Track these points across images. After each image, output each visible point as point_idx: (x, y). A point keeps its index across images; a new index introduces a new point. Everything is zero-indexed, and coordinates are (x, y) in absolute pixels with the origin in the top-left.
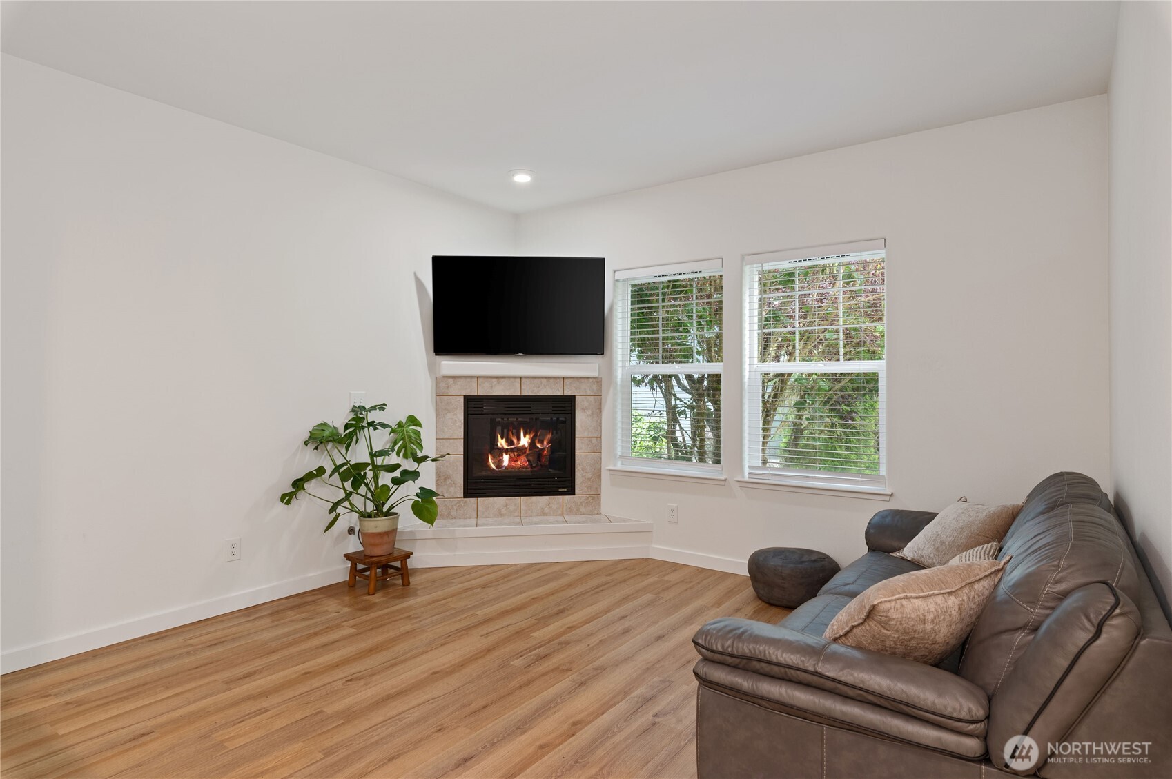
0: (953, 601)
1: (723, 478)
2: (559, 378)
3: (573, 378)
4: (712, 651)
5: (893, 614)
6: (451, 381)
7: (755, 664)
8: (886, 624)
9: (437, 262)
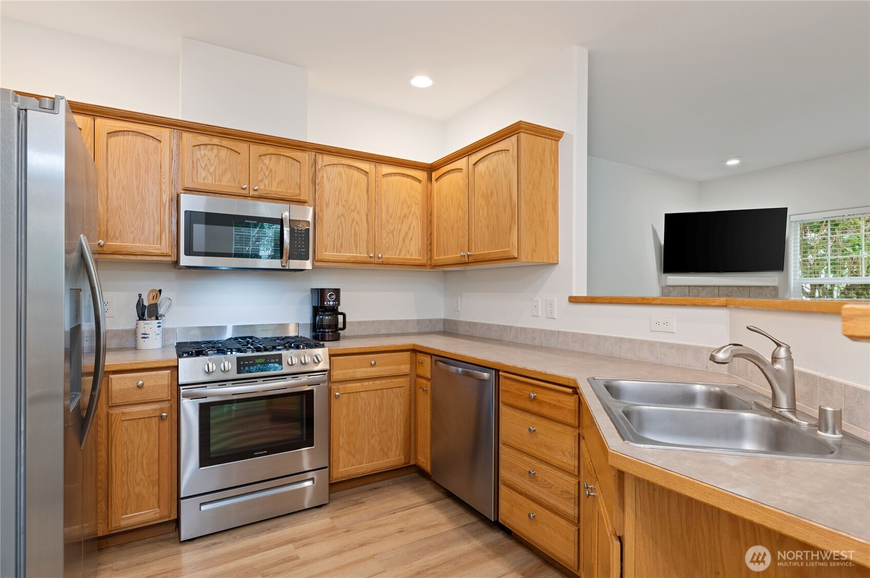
3: (757, 287)
6: (672, 288)
9: (668, 217)
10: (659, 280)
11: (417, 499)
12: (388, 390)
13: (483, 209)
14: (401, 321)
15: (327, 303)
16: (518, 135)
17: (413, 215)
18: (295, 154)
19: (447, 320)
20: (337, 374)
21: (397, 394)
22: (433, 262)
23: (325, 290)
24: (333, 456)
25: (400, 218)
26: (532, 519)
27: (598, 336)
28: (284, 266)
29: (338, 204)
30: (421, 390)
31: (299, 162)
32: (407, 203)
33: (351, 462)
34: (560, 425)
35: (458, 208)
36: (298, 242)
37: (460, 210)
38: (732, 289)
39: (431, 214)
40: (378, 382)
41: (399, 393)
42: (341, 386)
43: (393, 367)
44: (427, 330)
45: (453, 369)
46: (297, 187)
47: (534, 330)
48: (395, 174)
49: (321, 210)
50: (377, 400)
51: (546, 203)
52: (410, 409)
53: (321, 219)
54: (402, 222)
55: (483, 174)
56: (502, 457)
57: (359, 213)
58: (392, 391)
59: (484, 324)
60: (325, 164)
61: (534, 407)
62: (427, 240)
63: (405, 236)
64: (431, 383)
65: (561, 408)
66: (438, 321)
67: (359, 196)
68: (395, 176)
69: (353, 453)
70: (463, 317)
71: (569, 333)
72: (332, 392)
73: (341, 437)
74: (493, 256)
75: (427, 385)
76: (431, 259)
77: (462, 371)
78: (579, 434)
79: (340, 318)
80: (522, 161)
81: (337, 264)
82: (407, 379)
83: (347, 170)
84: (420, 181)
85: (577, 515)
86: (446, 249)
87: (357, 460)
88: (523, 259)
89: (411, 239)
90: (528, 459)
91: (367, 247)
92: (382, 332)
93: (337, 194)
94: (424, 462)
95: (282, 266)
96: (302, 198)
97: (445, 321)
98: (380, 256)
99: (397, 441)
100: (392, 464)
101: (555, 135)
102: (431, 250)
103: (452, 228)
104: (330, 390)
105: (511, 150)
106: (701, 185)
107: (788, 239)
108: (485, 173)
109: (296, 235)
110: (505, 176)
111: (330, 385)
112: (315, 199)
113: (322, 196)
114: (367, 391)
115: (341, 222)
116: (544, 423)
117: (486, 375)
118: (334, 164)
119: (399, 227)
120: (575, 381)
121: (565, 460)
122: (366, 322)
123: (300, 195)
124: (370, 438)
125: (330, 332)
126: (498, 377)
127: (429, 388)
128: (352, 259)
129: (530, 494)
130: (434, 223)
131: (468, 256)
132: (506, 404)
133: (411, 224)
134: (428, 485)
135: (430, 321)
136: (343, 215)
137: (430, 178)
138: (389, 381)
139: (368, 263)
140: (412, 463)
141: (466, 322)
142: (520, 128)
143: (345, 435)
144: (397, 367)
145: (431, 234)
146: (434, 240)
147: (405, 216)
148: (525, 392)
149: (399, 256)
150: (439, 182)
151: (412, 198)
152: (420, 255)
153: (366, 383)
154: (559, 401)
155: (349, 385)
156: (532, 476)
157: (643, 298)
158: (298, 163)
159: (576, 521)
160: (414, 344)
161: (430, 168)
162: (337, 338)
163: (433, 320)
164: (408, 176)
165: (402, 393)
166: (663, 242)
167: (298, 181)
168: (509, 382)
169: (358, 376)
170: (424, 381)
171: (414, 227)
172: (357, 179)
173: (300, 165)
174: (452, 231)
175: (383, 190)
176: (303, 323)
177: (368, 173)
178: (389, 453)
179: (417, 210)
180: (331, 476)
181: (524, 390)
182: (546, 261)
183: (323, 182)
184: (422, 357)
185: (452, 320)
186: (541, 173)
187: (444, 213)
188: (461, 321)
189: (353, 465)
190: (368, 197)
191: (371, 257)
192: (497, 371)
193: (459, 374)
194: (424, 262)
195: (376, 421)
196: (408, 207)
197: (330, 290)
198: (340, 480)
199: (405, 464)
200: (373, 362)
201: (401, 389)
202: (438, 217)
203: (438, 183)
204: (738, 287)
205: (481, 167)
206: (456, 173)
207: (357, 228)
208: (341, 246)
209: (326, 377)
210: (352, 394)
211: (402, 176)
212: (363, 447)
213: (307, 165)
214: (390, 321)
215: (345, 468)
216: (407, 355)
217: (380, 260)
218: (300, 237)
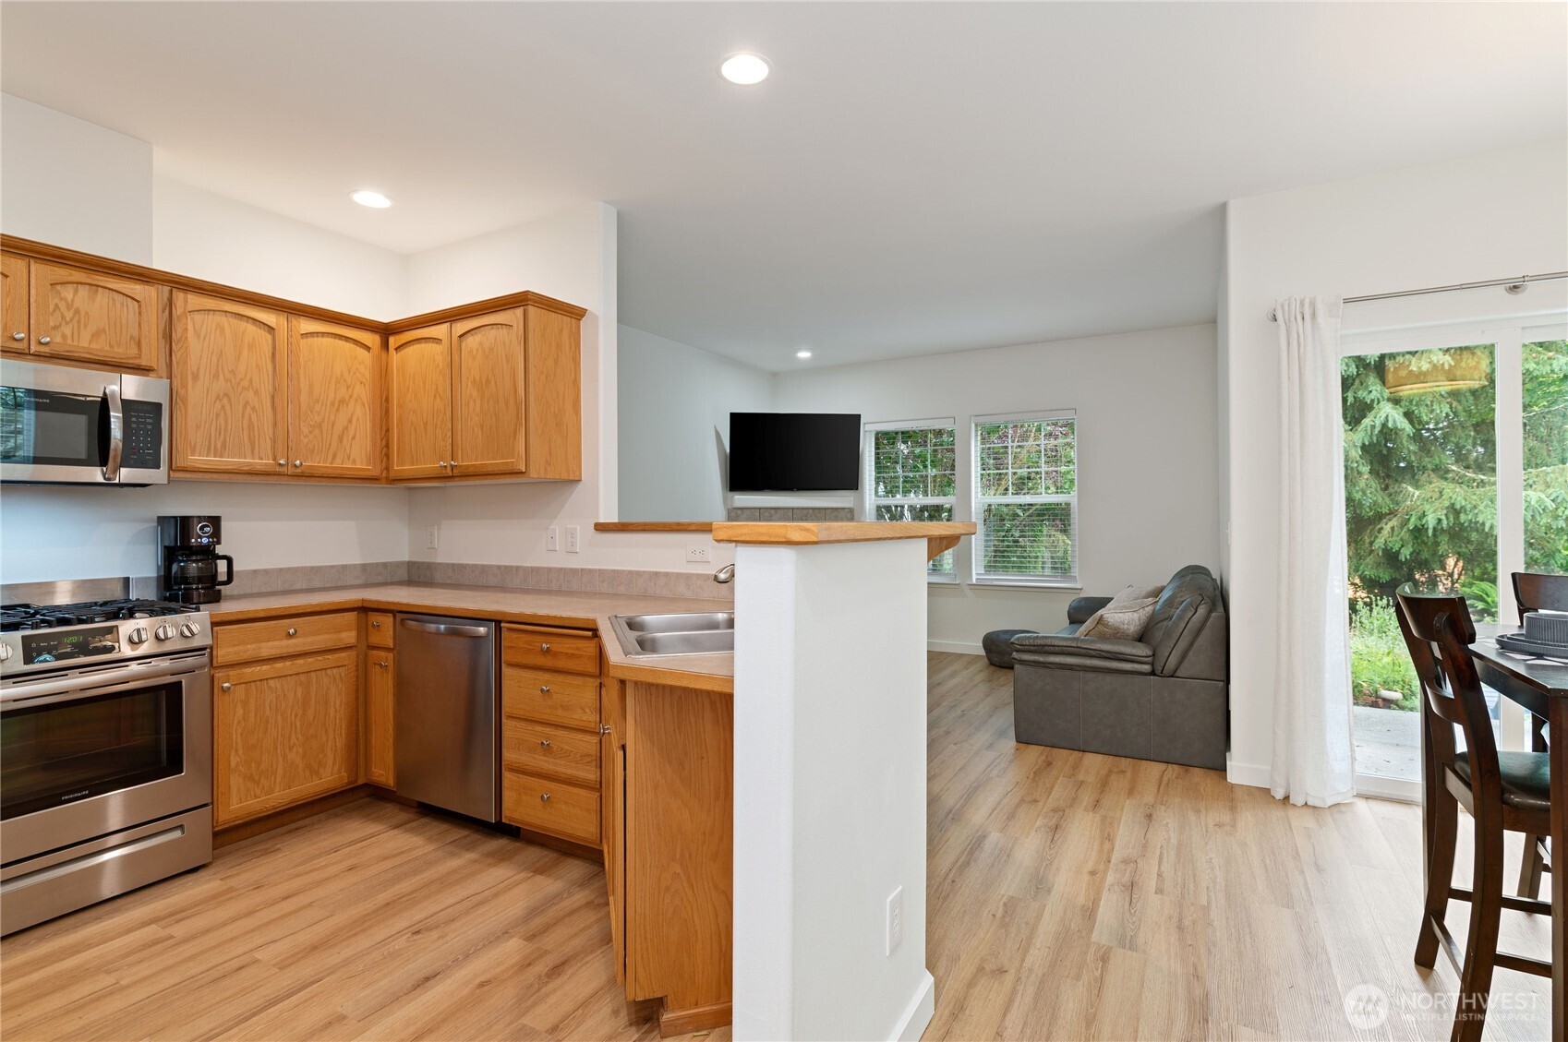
0: (1136, 615)
1: (957, 582)
2: (822, 509)
3: (833, 509)
4: (1023, 645)
5: (1109, 620)
6: (739, 512)
7: (1047, 648)
8: (1106, 625)
9: (734, 416)
10: (725, 500)
11: (372, 828)
12: (318, 672)
13: (475, 401)
14: (333, 567)
15: (196, 540)
16: (525, 307)
17: (356, 400)
18: (131, 286)
19: (414, 563)
20: (223, 654)
21: (335, 678)
22: (392, 475)
23: (191, 520)
24: (218, 788)
25: (333, 404)
26: (547, 802)
27: (630, 572)
28: (109, 479)
29: (216, 376)
30: (378, 667)
31: (138, 301)
32: (345, 381)
33: (252, 792)
34: (579, 678)
35: (435, 396)
36: (138, 437)
37: (438, 399)
38: (805, 511)
39: (387, 400)
40: (300, 661)
41: (338, 677)
42: (233, 673)
43: (327, 636)
44: (381, 579)
45: (432, 627)
46: (132, 342)
47: (550, 570)
48: (323, 334)
49: (184, 386)
50: (299, 690)
51: (564, 401)
52: (357, 698)
53: (185, 402)
54: (338, 410)
55: (475, 352)
56: (506, 734)
57: (256, 393)
58: (327, 674)
59: (476, 565)
60: (190, 308)
61: (548, 662)
62: (382, 440)
63: (343, 433)
64: (394, 655)
65: (580, 656)
66: (398, 565)
67: (257, 365)
68: (323, 337)
69: (256, 778)
70: (442, 558)
71: (595, 570)
72: (216, 683)
73: (233, 754)
74: (490, 469)
75: (387, 658)
76: (387, 469)
77: (445, 628)
78: (601, 683)
79: (222, 566)
80: (531, 343)
81: (215, 476)
82: (353, 653)
83: (234, 321)
84: (368, 349)
85: (599, 779)
86: (415, 456)
87: (263, 788)
88: (533, 474)
89: (354, 438)
90: (539, 728)
91: (274, 448)
92: (298, 586)
93: (215, 359)
94: (382, 775)
95: (105, 479)
96: (144, 362)
97: (411, 565)
98: (298, 462)
99: (336, 751)
100: (327, 786)
101: (576, 313)
102: (387, 456)
103: (426, 424)
104: (212, 679)
105: (515, 326)
106: (775, 379)
107: (863, 451)
108: (477, 350)
109: (134, 426)
110: (508, 361)
111: (212, 672)
112: (170, 366)
113: (186, 362)
114: (280, 677)
115: (223, 406)
116: (560, 678)
117: (482, 630)
118: (209, 310)
119: (332, 418)
120: (594, 621)
121: (585, 718)
122: (266, 572)
123: (140, 357)
124: (287, 751)
125: (202, 588)
126: (499, 630)
127: (390, 663)
128: (245, 468)
129: (544, 772)
130: (393, 415)
131: (452, 467)
132: (511, 665)
133: (352, 414)
134: (390, 808)
135: (385, 565)
136: (225, 394)
137: (385, 345)
138: (320, 658)
139: (275, 475)
140: (361, 781)
141: (448, 564)
142: (527, 300)
143: (241, 752)
144: (334, 636)
145: (387, 430)
146: (393, 440)
147: (342, 401)
148: (536, 644)
149: (332, 463)
150: (402, 352)
151: (354, 373)
152: (368, 464)
153: (279, 665)
154: (578, 649)
155: (248, 670)
156: (546, 749)
157: (678, 524)
158: (135, 303)
159: (598, 786)
160: (363, 600)
161: (386, 330)
162: (215, 598)
163: (391, 563)
164: (347, 339)
165: (343, 675)
166: (728, 451)
167: (135, 333)
168: (515, 635)
169: (265, 654)
170: (383, 654)
171: (358, 419)
172: (254, 338)
173: (140, 307)
174: (426, 429)
175: (301, 360)
176: (138, 576)
177: (273, 329)
178: (321, 770)
179: (363, 393)
180: (215, 818)
181: (534, 642)
182: (564, 476)
183: (187, 338)
184: (376, 618)
185: (423, 563)
186: (556, 362)
187: (411, 401)
188: (439, 564)
189: (256, 797)
190: (274, 368)
191: (280, 464)
192: (498, 622)
193: (442, 634)
194: (376, 473)
195: (298, 724)
196: (348, 387)
197: (200, 519)
198: (232, 824)
199: (348, 783)
200: (292, 631)
201: (341, 669)
202: (400, 406)
203: (399, 354)
204: (813, 509)
205: (471, 341)
206: (431, 344)
207: (254, 417)
208: (224, 445)
209: (205, 659)
210: (253, 684)
211: (335, 338)
212: (275, 766)
213: (154, 309)
214: (312, 568)
215: (239, 801)
216: (352, 616)
217: (298, 470)
218: (142, 429)
